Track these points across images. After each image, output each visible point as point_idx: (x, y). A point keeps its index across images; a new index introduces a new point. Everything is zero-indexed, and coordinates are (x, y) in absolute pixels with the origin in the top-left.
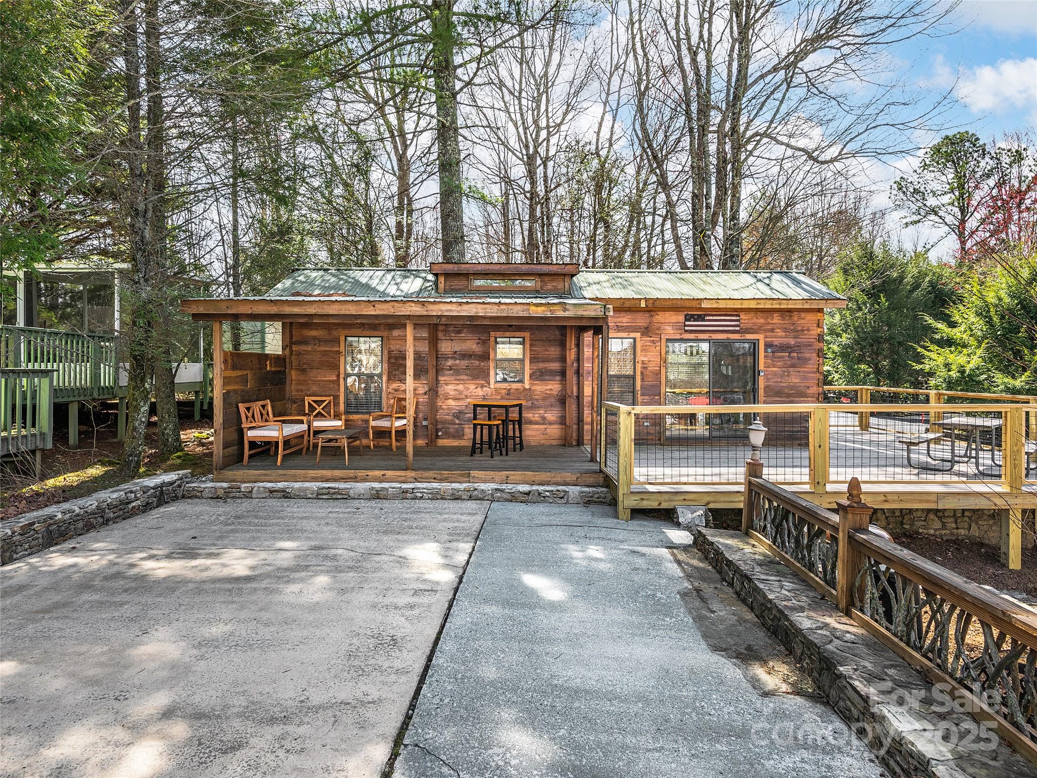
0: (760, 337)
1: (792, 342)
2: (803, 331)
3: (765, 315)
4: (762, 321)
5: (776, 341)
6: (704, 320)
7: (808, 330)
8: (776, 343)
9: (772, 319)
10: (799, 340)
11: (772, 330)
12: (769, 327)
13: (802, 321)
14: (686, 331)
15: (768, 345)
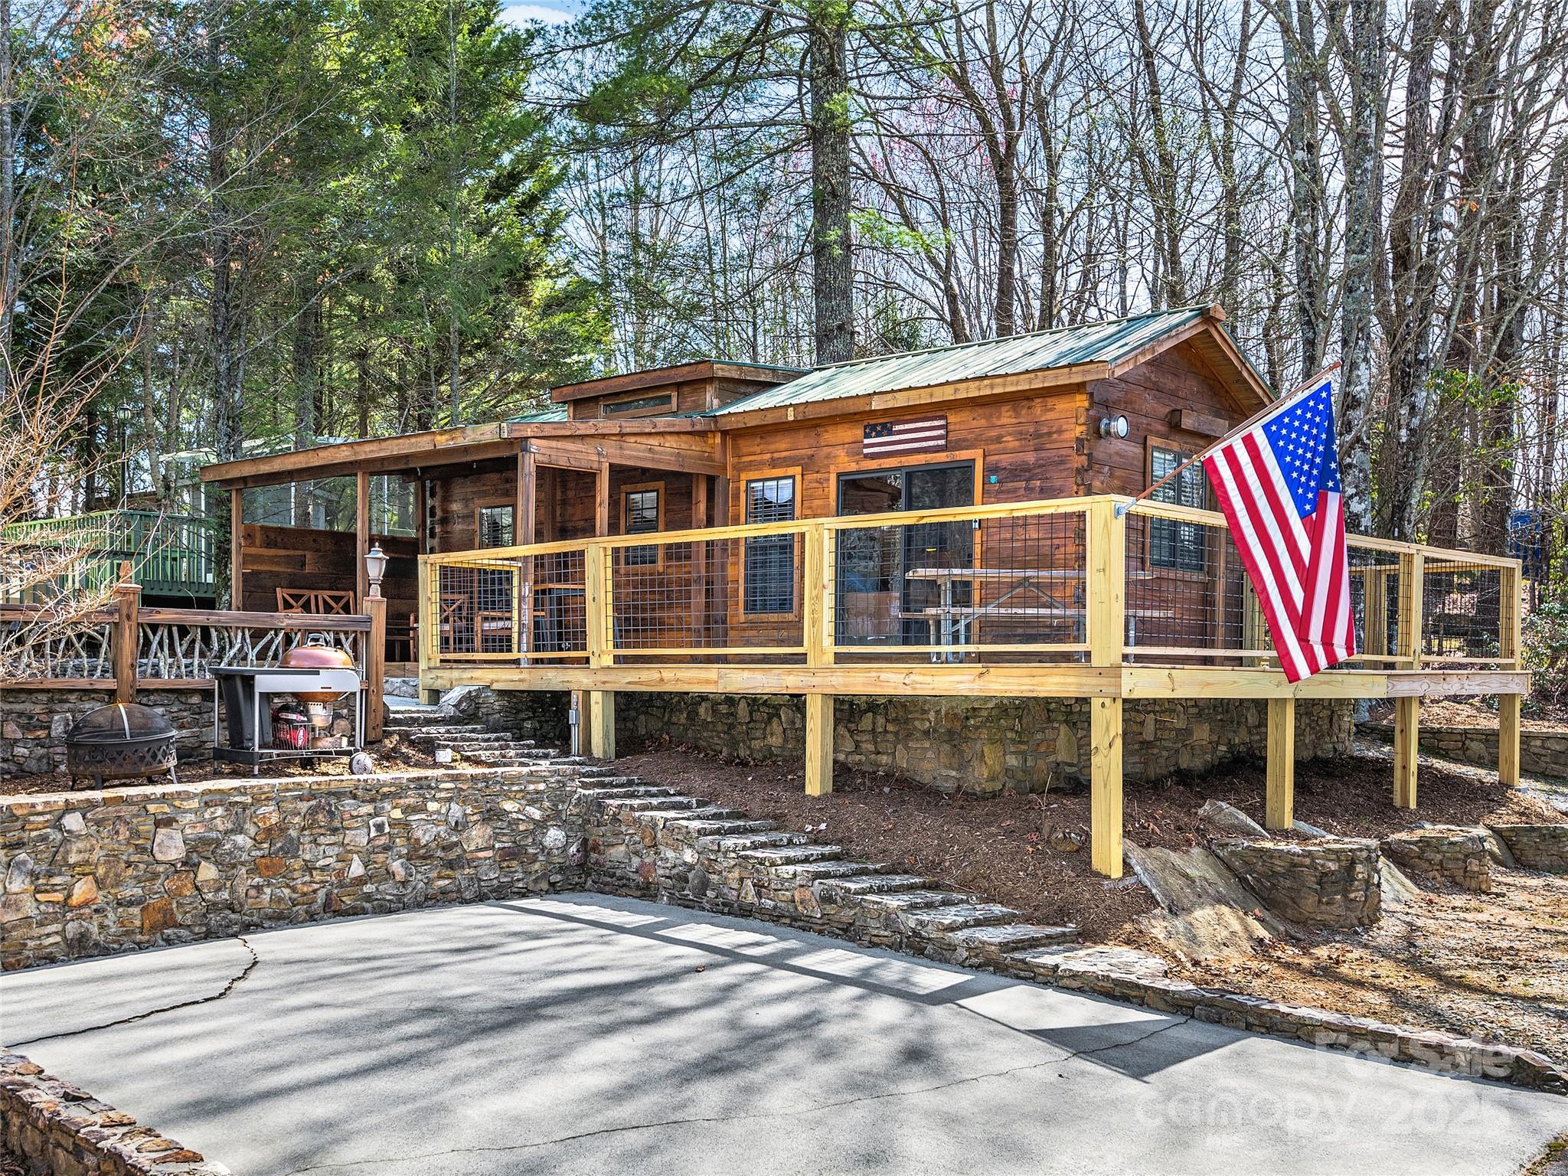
0: (976, 454)
1: (1031, 458)
2: (1050, 434)
3: (987, 411)
4: (983, 422)
5: (1005, 460)
6: (890, 433)
7: (1060, 432)
8: (1004, 464)
9: (999, 418)
10: (1043, 454)
11: (998, 439)
12: (993, 433)
13: (1050, 415)
14: (866, 456)
15: (989, 470)
